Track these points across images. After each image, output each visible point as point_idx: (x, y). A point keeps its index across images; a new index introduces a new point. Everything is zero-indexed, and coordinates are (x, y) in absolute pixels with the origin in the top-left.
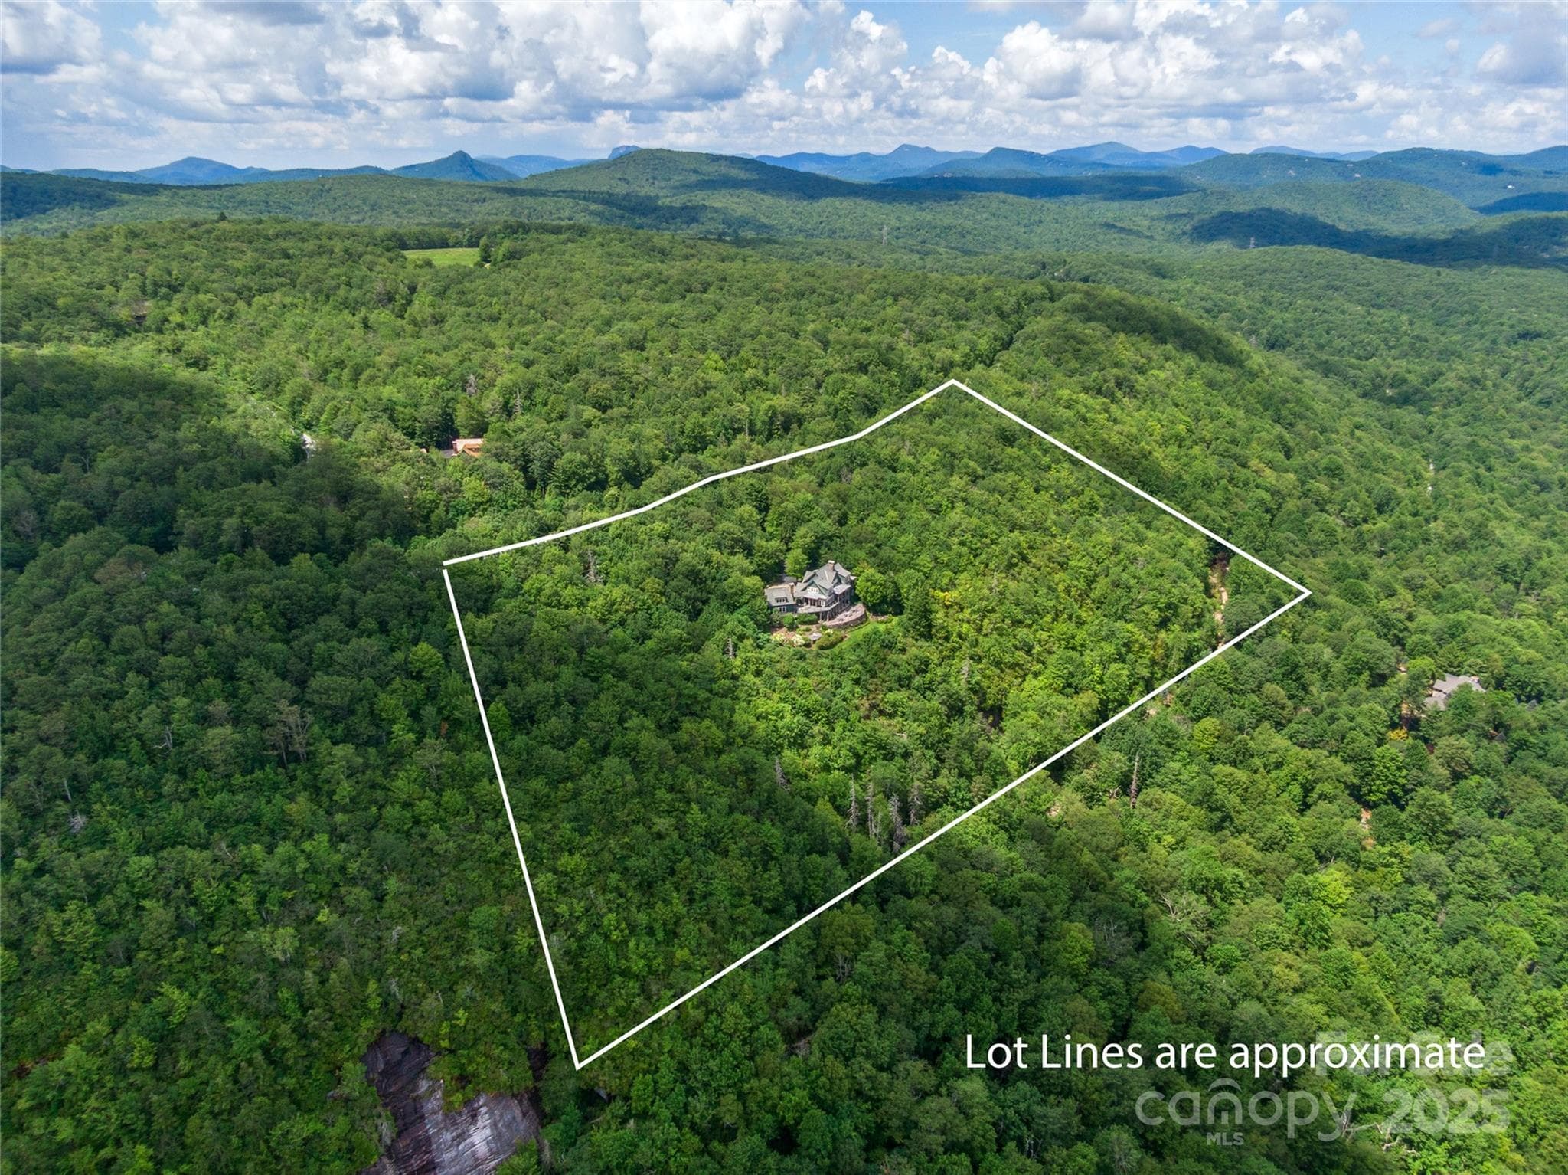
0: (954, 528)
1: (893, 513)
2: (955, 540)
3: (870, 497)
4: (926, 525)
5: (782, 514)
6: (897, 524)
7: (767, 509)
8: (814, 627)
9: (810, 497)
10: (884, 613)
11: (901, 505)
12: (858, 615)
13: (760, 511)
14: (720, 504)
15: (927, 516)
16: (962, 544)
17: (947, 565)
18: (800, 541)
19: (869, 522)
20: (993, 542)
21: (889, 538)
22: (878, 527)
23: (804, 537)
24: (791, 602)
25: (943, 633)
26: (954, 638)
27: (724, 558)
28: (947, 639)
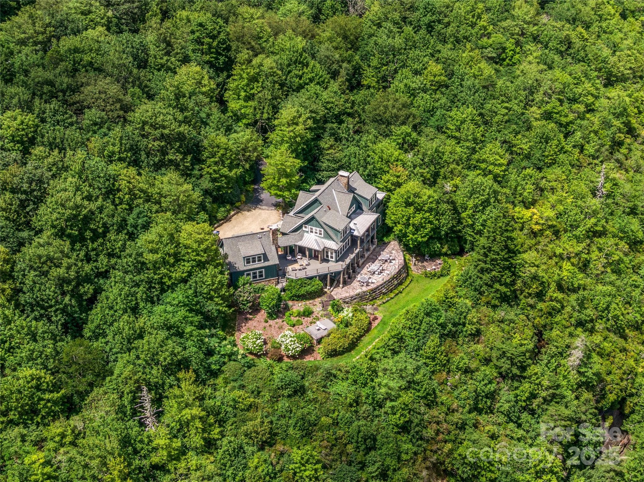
0: (532, 91)
1: (435, 68)
2: (535, 111)
3: (398, 41)
4: (489, 86)
5: (254, 79)
6: (441, 86)
7: (229, 65)
8: (316, 306)
9: (300, 43)
10: (434, 256)
11: (446, 51)
12: (393, 268)
13: (218, 70)
14: (143, 64)
15: (488, 69)
16: (548, 116)
17: (528, 157)
18: (287, 132)
19: (397, 84)
20: (590, 110)
21: (431, 111)
22: (412, 93)
23: (294, 122)
24: (274, 260)
25: (535, 287)
26: (552, 292)
27: (141, 183)
28: (540, 296)
